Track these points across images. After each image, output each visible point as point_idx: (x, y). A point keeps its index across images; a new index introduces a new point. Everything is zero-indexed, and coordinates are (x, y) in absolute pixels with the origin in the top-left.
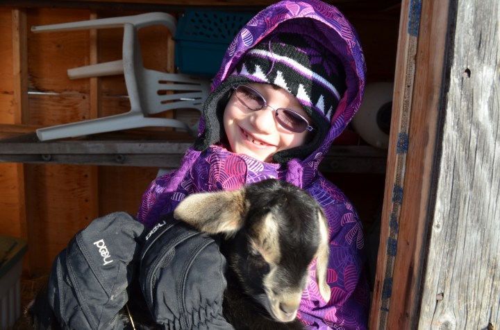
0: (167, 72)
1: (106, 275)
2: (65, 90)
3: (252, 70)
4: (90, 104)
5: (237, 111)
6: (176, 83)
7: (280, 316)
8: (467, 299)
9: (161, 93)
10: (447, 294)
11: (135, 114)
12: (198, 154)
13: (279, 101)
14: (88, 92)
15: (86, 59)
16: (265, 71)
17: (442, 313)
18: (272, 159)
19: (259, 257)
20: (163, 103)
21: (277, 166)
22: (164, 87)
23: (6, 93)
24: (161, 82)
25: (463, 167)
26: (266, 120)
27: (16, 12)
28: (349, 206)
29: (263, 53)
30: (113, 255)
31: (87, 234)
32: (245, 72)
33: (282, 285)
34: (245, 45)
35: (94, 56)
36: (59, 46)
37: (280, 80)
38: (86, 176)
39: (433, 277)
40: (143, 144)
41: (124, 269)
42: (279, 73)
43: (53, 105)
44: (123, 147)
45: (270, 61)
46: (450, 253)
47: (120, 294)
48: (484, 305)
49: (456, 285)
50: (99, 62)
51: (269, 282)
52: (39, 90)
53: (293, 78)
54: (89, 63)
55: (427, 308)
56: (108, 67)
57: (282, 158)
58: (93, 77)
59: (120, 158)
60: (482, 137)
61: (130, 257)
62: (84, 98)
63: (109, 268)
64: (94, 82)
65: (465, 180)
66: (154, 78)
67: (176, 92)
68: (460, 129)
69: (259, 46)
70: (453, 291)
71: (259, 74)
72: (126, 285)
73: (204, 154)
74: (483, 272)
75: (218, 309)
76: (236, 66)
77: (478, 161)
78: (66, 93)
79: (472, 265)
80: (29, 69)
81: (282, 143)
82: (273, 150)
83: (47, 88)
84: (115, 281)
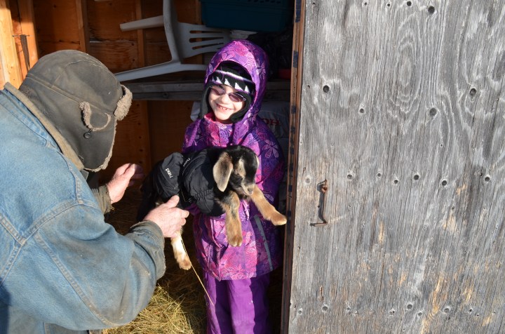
0: (196, 24)
2: (118, 39)
3: (216, 79)
4: (138, 49)
5: (214, 97)
6: (203, 32)
8: (315, 170)
9: (192, 40)
10: (307, 168)
11: (175, 62)
13: (230, 90)
14: (136, 40)
15: (132, 14)
16: (221, 79)
17: (306, 175)
20: (194, 48)
22: (194, 36)
23: (73, 42)
24: (192, 32)
25: (309, 121)
26: (226, 99)
28: (267, 141)
29: (220, 71)
32: (213, 80)
35: (139, 13)
36: (111, 4)
37: (227, 82)
38: (138, 105)
39: (301, 161)
40: (182, 85)
42: (226, 80)
43: (109, 51)
44: (168, 87)
45: (221, 74)
46: (307, 153)
48: (323, 171)
49: (310, 164)
50: (143, 17)
52: (98, 40)
53: (232, 81)
54: (136, 19)
55: (300, 173)
56: (151, 22)
58: (140, 29)
59: (165, 95)
60: (316, 110)
62: (133, 45)
64: (140, 33)
65: (311, 126)
66: (186, 28)
67: (204, 39)
68: (307, 107)
70: (309, 168)
71: (219, 81)
74: (321, 159)
76: (210, 78)
77: (315, 118)
78: (118, 41)
79: (316, 157)
80: (89, 23)
83: (103, 37)
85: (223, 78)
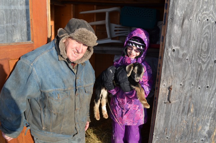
0: (117, 24)
1: (111, 75)
6: (120, 28)
7: (136, 81)
8: (168, 81)
9: (115, 31)
10: (164, 80)
11: (109, 39)
12: (123, 57)
13: (135, 48)
16: (131, 44)
17: (164, 83)
18: (135, 58)
19: (134, 72)
20: (116, 34)
21: (136, 59)
22: (116, 29)
24: (115, 27)
25: (167, 62)
27: (72, 5)
28: (149, 66)
29: (131, 41)
30: (113, 72)
31: (109, 69)
33: (137, 76)
34: (127, 40)
35: (95, 19)
37: (134, 45)
39: (162, 78)
40: (111, 48)
41: (114, 74)
46: (165, 74)
47: (113, 78)
48: (170, 82)
49: (166, 79)
51: (135, 76)
53: (136, 45)
55: (161, 82)
57: (137, 58)
60: (169, 58)
61: (115, 73)
63: (112, 74)
65: (167, 64)
67: (120, 30)
68: (166, 57)
69: (130, 40)
72: (114, 76)
73: (124, 58)
74: (170, 77)
75: (127, 79)
77: (169, 61)
79: (168, 76)
81: (137, 55)
82: (135, 56)
84: (112, 76)
85: (132, 43)
